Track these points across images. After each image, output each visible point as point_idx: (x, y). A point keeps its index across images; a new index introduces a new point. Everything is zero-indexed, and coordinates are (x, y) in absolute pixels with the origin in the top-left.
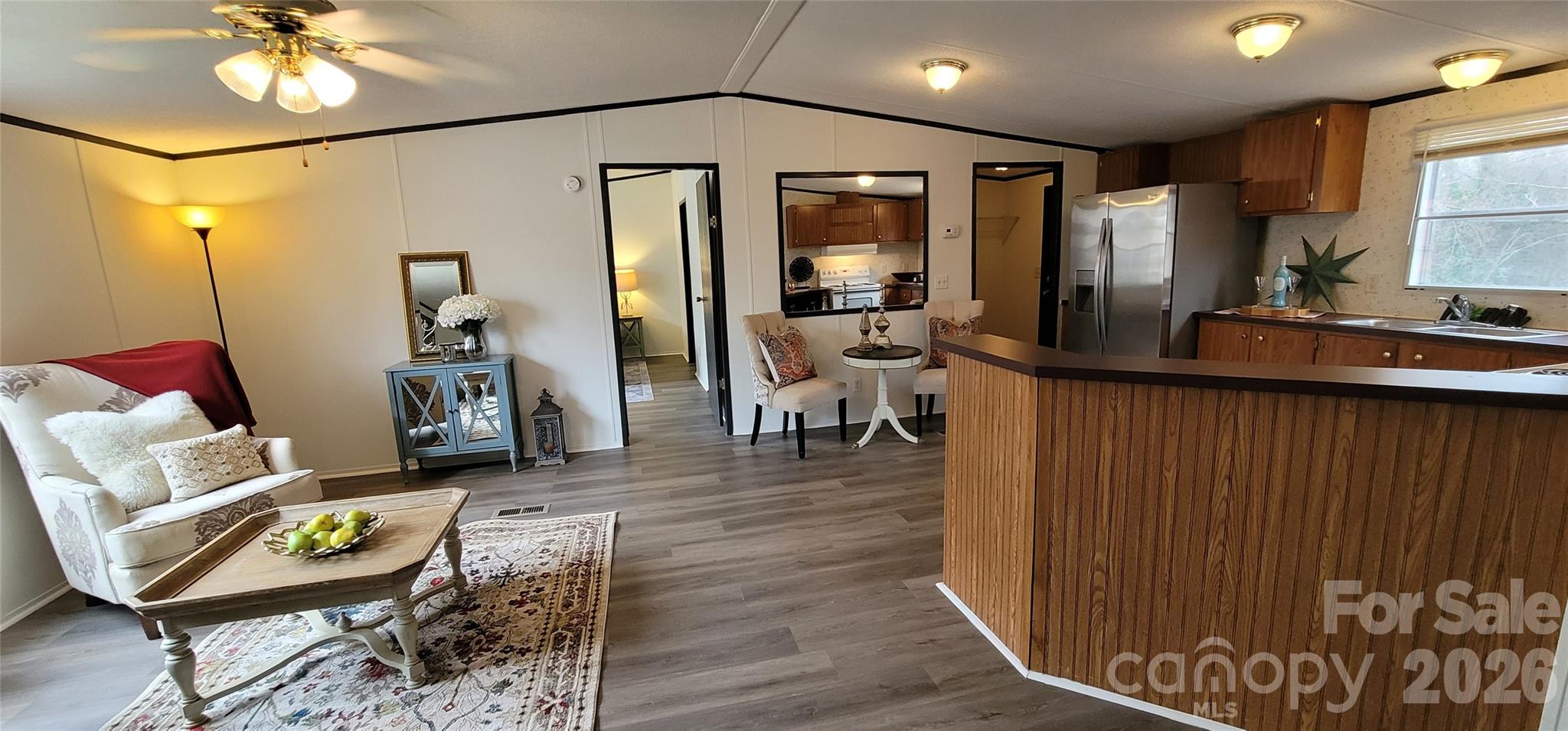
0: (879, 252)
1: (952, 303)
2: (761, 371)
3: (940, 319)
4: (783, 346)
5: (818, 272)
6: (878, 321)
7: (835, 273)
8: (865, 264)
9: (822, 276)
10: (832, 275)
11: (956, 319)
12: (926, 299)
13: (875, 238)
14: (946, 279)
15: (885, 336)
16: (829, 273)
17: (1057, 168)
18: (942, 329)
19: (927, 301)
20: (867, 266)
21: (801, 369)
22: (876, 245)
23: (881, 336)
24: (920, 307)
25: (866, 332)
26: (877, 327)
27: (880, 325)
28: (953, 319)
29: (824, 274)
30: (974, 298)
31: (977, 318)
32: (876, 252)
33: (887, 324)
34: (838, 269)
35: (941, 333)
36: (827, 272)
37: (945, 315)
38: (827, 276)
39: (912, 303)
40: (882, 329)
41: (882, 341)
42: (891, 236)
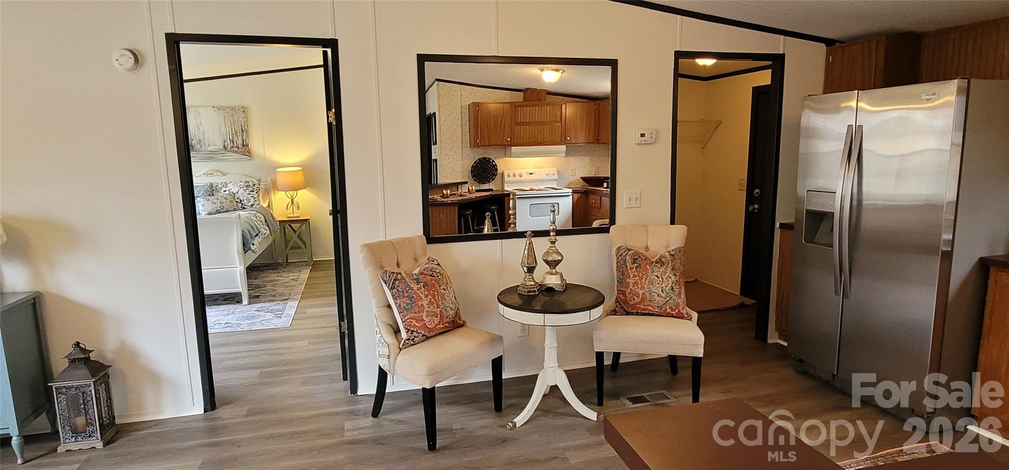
0: (568, 154)
1: (645, 227)
2: (386, 320)
3: (629, 250)
4: (412, 289)
5: (503, 174)
6: (547, 253)
7: (521, 176)
8: (553, 167)
9: (506, 179)
10: (518, 178)
11: (651, 249)
12: (613, 222)
13: (563, 140)
14: (638, 196)
15: (557, 273)
16: (514, 175)
17: (777, 62)
18: (634, 263)
19: (614, 224)
20: (555, 169)
21: (436, 320)
22: (565, 146)
23: (551, 274)
24: (604, 230)
25: (531, 270)
26: (547, 262)
27: (550, 259)
28: (647, 248)
29: (509, 176)
30: (673, 222)
31: (679, 250)
32: (564, 155)
33: (560, 258)
34: (523, 172)
35: (631, 269)
36: (511, 175)
37: (636, 243)
38: (511, 179)
39: (596, 224)
40: (553, 264)
41: (553, 281)
42: (581, 138)
